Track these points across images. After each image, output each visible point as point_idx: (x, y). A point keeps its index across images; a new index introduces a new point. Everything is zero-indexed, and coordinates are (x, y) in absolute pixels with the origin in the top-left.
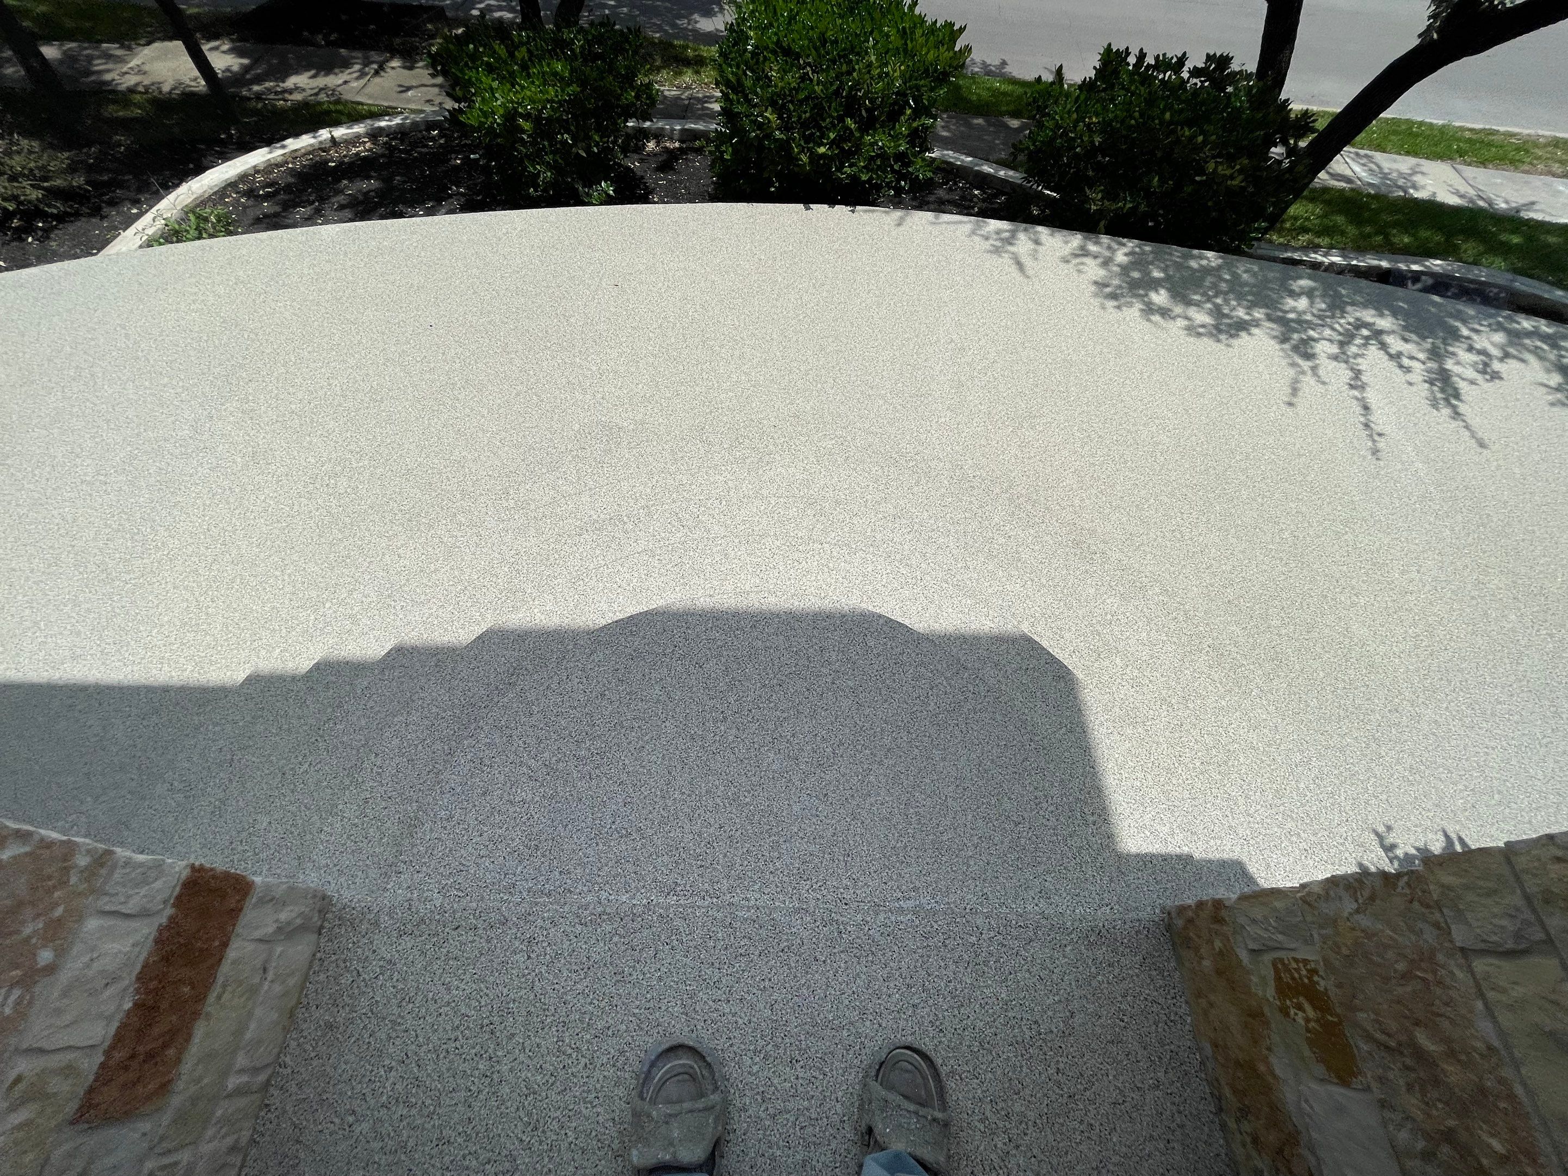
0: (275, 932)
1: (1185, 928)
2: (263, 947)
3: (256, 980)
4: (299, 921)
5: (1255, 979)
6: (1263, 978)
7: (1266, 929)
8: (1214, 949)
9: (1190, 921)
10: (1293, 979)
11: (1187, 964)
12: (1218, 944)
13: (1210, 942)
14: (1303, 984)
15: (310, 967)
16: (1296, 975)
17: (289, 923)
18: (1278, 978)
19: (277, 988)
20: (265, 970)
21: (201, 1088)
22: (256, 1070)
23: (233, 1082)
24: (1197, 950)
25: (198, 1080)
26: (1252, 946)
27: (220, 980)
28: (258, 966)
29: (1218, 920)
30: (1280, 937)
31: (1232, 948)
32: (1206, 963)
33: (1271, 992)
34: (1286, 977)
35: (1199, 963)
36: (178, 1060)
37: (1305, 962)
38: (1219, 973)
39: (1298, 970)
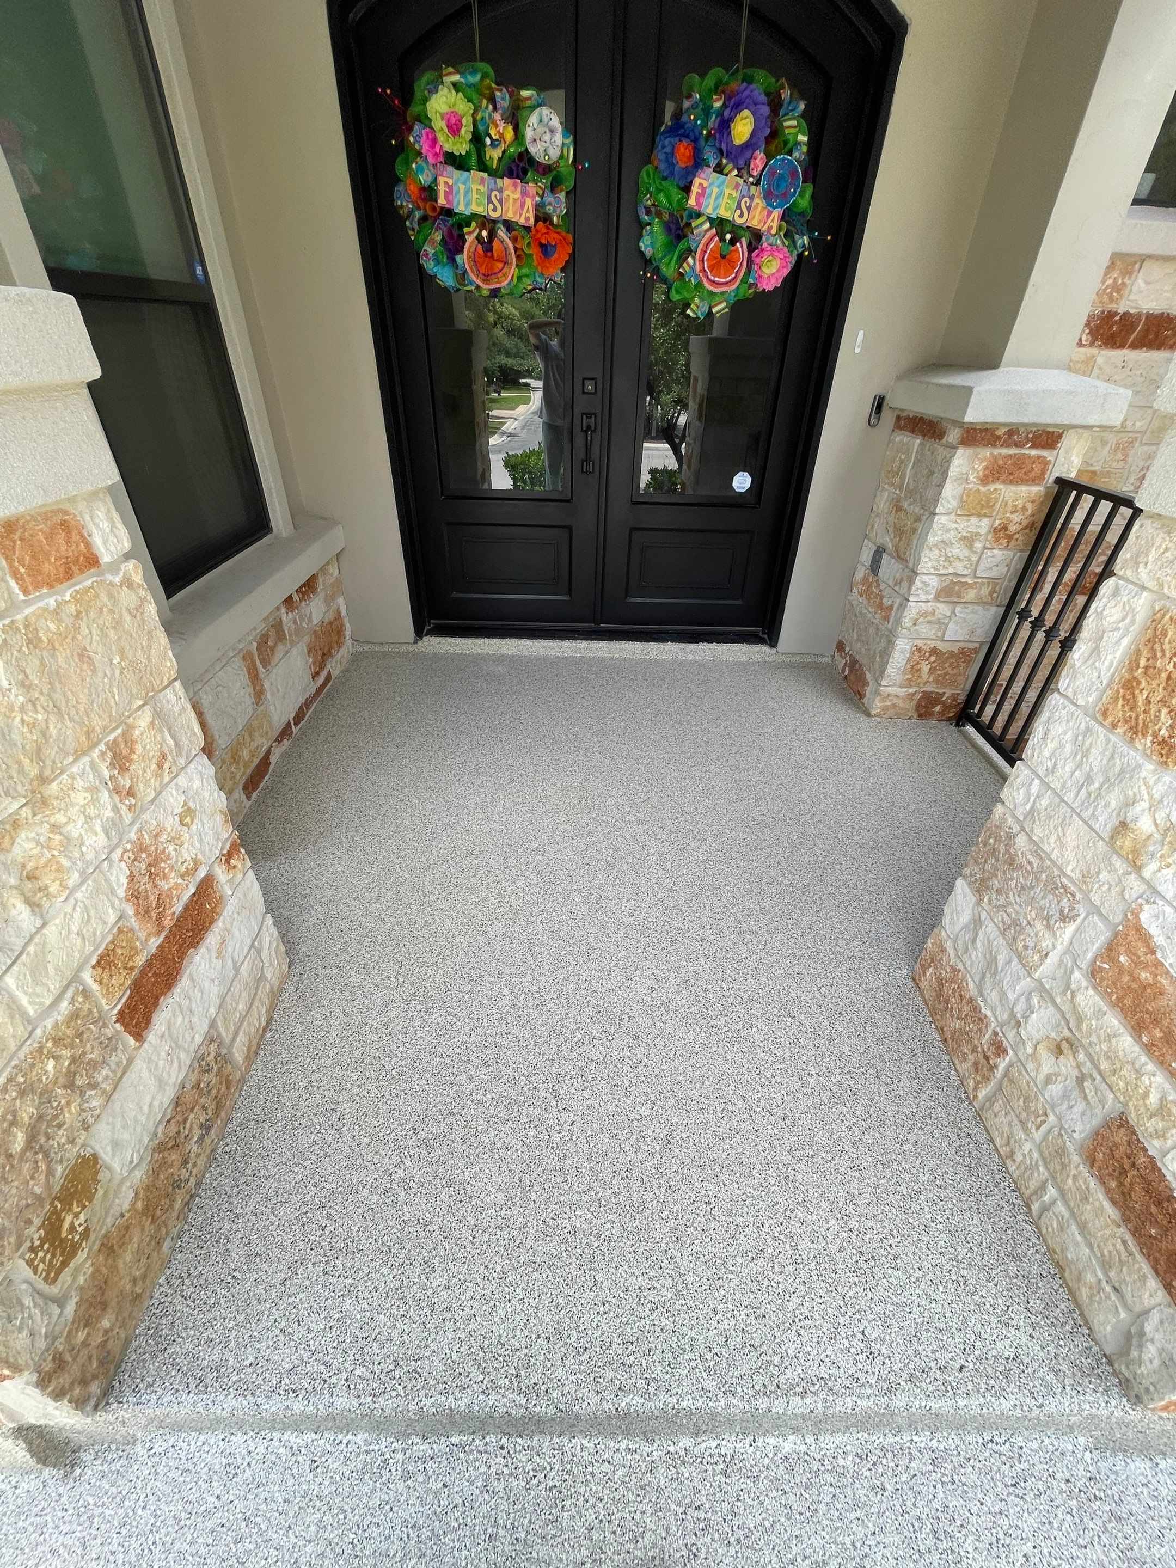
0: (1142, 1327)
1: (95, 1377)
2: (1137, 1309)
3: (1112, 1274)
4: (1134, 1354)
5: (81, 1280)
6: (75, 1276)
7: (30, 1316)
8: (89, 1334)
9: (84, 1382)
10: (53, 1256)
11: (123, 1336)
12: (81, 1336)
13: (85, 1344)
14: (51, 1245)
15: (1082, 1314)
16: (48, 1256)
17: (1140, 1346)
18: (65, 1264)
19: (1090, 1278)
20: (1116, 1289)
21: (1068, 1176)
22: (1045, 1209)
23: (1052, 1192)
24: (103, 1344)
25: (1075, 1178)
26: (56, 1310)
27: (1138, 1257)
28: (1123, 1287)
29: (60, 1364)
30: (27, 1301)
31: (74, 1322)
32: (106, 1323)
33: (81, 1256)
34: (57, 1262)
35: (111, 1329)
36: (1102, 1181)
37: (30, 1263)
38: (104, 1306)
39: (43, 1260)
